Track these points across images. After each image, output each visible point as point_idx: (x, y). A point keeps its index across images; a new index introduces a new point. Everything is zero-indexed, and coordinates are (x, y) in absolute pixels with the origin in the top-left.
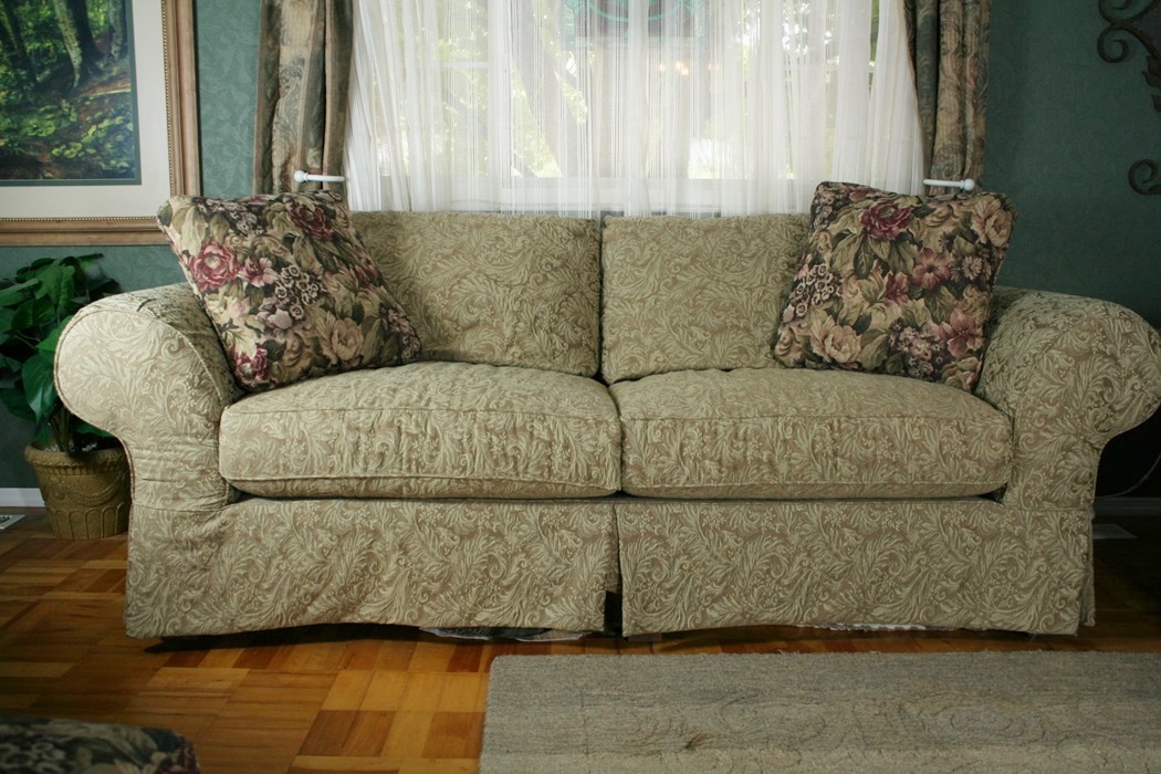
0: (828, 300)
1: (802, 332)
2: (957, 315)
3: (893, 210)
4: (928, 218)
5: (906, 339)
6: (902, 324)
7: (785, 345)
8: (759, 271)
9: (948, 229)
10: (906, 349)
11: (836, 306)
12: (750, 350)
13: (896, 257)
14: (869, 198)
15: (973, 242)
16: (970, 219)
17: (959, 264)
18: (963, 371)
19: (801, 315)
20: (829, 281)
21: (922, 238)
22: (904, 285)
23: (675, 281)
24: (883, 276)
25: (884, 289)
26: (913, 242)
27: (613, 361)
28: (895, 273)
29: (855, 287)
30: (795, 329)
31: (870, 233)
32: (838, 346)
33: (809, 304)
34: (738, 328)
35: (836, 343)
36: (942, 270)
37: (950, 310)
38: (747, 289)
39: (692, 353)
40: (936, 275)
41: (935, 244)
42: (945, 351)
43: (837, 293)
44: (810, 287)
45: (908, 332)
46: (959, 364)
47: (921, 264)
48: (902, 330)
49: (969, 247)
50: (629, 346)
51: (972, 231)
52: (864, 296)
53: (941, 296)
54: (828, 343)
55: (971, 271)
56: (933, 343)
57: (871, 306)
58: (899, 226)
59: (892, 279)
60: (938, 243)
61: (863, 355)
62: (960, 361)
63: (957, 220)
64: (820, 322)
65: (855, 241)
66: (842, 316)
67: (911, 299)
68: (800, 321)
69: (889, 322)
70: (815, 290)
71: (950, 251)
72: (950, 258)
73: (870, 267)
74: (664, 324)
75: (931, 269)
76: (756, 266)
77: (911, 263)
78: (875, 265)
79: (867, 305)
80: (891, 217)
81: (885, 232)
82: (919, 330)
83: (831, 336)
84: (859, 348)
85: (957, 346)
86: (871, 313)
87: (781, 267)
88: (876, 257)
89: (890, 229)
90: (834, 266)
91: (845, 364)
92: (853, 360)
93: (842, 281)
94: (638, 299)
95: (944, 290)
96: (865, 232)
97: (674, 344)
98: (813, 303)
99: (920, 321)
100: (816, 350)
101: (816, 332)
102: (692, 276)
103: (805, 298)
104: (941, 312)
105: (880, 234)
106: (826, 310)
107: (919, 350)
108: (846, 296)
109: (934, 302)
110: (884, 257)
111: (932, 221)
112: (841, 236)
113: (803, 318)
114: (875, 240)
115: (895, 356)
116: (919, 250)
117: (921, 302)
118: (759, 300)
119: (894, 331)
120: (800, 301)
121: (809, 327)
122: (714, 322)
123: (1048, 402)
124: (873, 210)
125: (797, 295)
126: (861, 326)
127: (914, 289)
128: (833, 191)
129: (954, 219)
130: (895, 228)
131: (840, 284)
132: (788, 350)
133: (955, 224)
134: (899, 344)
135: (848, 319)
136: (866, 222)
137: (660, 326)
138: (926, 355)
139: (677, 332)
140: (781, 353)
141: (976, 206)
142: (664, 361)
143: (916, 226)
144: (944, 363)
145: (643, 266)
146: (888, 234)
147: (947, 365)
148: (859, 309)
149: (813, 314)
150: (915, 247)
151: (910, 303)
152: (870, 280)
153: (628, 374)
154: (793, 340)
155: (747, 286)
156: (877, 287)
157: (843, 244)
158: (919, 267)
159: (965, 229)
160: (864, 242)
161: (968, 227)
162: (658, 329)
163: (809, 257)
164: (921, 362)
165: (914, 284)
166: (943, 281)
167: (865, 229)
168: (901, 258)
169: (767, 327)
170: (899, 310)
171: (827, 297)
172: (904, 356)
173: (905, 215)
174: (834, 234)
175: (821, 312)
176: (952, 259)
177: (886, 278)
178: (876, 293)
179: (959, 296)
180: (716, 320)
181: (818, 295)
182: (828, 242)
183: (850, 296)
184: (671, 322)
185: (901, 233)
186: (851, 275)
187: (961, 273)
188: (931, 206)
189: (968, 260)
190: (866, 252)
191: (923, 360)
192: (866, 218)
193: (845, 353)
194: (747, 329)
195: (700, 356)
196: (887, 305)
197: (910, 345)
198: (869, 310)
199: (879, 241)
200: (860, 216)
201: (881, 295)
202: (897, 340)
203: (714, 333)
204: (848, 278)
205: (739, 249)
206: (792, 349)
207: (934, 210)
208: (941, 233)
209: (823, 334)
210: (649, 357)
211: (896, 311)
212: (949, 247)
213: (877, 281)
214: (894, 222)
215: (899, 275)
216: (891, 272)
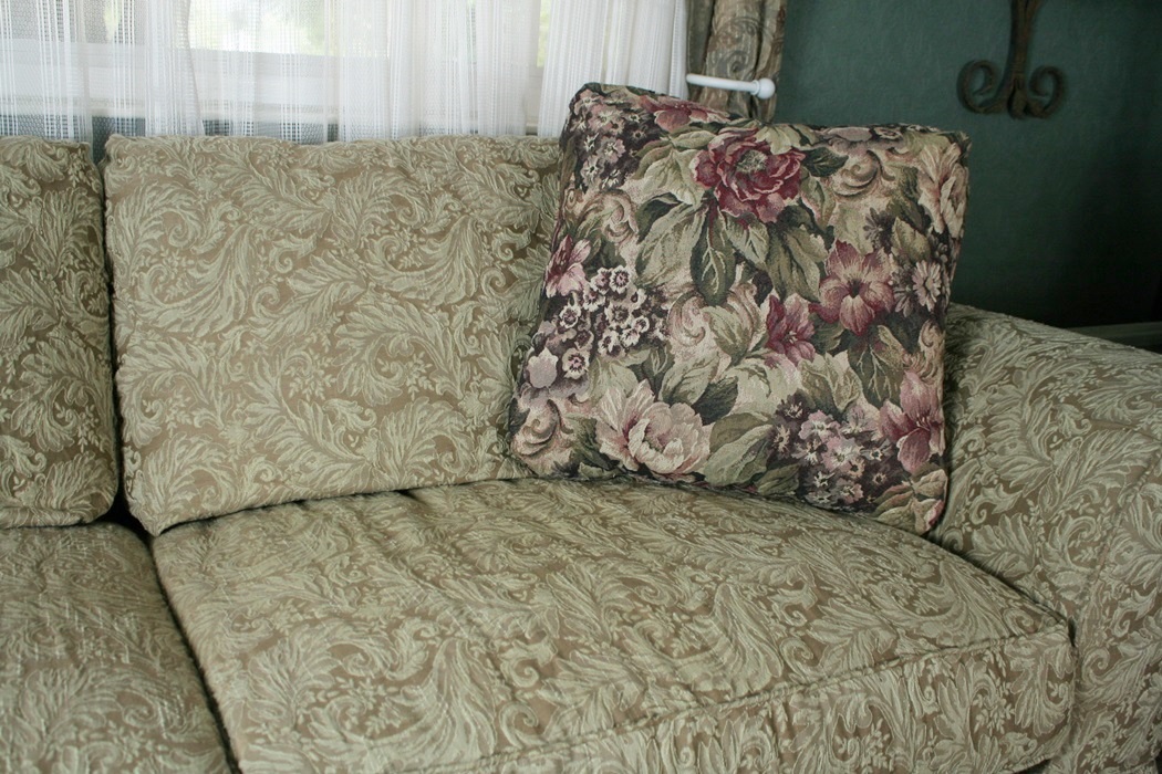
0: (636, 347)
1: (579, 412)
2: (910, 387)
3: (763, 157)
4: (837, 178)
5: (812, 438)
6: (803, 407)
7: (539, 435)
8: (460, 267)
9: (877, 202)
10: (812, 457)
11: (655, 361)
12: (460, 442)
13: (783, 260)
14: (699, 125)
15: (923, 232)
16: (915, 185)
17: (908, 279)
18: (921, 497)
19: (575, 374)
20: (637, 305)
21: (832, 221)
22: (804, 322)
23: (285, 294)
24: (759, 300)
25: (763, 330)
26: (815, 229)
27: (155, 481)
28: (783, 295)
29: (698, 323)
30: (561, 404)
31: (722, 203)
32: (659, 444)
33: (594, 352)
34: (432, 397)
35: (654, 436)
36: (877, 291)
37: (898, 375)
38: (441, 307)
39: (337, 460)
40: (867, 302)
41: (857, 234)
42: (893, 461)
43: (658, 333)
44: (593, 316)
45: (818, 422)
46: (916, 486)
47: (834, 276)
48: (804, 418)
49: (919, 244)
50: (190, 446)
51: (921, 209)
52: (720, 341)
53: (880, 346)
54: (637, 435)
55: (928, 292)
56: (869, 445)
57: (735, 363)
58: (783, 193)
59: (777, 306)
60: (862, 234)
61: (713, 462)
62: (917, 478)
63: (893, 185)
64: (619, 395)
65: (690, 221)
66: (670, 382)
67: (820, 351)
68: (574, 388)
69: (775, 402)
70: (605, 323)
71: (888, 251)
72: (890, 267)
73: (729, 280)
74: (267, 393)
75: (855, 288)
76: (451, 254)
77: (814, 274)
78: (739, 277)
79: (726, 361)
80: (762, 172)
81: (753, 203)
82: (839, 417)
83: (643, 423)
84: (706, 449)
85: (914, 450)
86: (737, 379)
87: (500, 255)
88: (739, 258)
89: (764, 201)
90: (645, 272)
91: (667, 475)
92: (688, 469)
93: (667, 306)
94: (201, 334)
95: (885, 335)
96: (709, 200)
97: (297, 440)
98: (602, 350)
99: (841, 398)
100: (608, 447)
101: (611, 410)
102: (321, 281)
103: (581, 337)
104: (881, 382)
105: (745, 208)
106: (633, 367)
107: (839, 458)
108: (678, 340)
109: (867, 358)
110: (759, 259)
111: (845, 185)
112: (656, 208)
113: (580, 381)
114: (735, 221)
115: (787, 468)
116: (828, 247)
117: (842, 360)
118: (468, 332)
119: (788, 419)
120: (569, 344)
121: (594, 402)
122: (380, 387)
123: (1139, 588)
124: (719, 153)
125: (562, 331)
126: (714, 405)
127: (824, 331)
128: (618, 106)
129: (886, 183)
130: (773, 198)
131: (663, 314)
132: (545, 445)
133: (889, 193)
134: (798, 446)
135: (683, 389)
136: (708, 179)
137: (260, 399)
138: (854, 468)
139: (301, 412)
140: (529, 451)
141: (922, 156)
142: (276, 481)
143: (815, 195)
144: (887, 485)
145: (209, 256)
146: (760, 210)
147: (892, 489)
148: (708, 369)
149: (603, 376)
150: (820, 240)
151: (819, 361)
152: (731, 309)
153: (194, 513)
154: (557, 426)
155: (440, 300)
156: (747, 325)
157: (662, 225)
158: (831, 284)
159: (908, 205)
160: (710, 222)
161: (914, 201)
162: (255, 407)
163: (583, 249)
164: (840, 482)
165: (824, 319)
166: (881, 315)
167: (707, 194)
168: (793, 263)
169: (489, 389)
170: (797, 375)
171: (635, 339)
172: (805, 470)
173: (789, 169)
174: (640, 201)
175: (622, 372)
176: (894, 268)
177: (766, 305)
178: (746, 336)
179: (911, 347)
180: (384, 383)
181: (614, 335)
182: (628, 218)
183: (688, 340)
184: (285, 388)
185: (788, 208)
186: (689, 296)
187: (913, 297)
188: (837, 151)
189: (921, 269)
190: (717, 247)
191: (846, 478)
192: (707, 170)
193: (672, 455)
194: (448, 398)
195: (356, 463)
196: (771, 362)
197: (822, 449)
198: (732, 373)
199: (743, 223)
200: (693, 164)
201: (756, 340)
202: (794, 438)
203: (382, 411)
204: (682, 302)
205: (410, 216)
206: (554, 443)
207: (843, 161)
208: (865, 212)
209: (626, 418)
210: (241, 473)
211: (790, 377)
212: (885, 240)
213: (744, 312)
214: (771, 183)
215: (792, 300)
216: (774, 293)
